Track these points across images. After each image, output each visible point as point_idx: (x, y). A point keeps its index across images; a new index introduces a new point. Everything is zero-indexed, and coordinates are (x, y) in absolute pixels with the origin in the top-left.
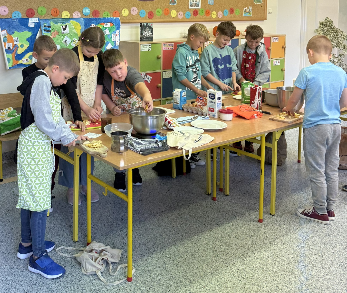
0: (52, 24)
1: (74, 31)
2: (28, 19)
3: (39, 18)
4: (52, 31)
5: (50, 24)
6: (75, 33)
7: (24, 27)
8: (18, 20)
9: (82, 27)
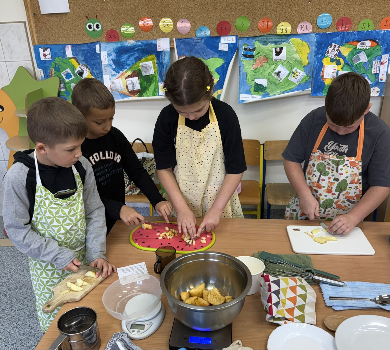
0: (258, 45)
1: (296, 56)
2: (219, 38)
3: (237, 36)
4: (256, 57)
5: (254, 45)
6: (296, 60)
7: (212, 52)
8: (203, 41)
9: (312, 49)
